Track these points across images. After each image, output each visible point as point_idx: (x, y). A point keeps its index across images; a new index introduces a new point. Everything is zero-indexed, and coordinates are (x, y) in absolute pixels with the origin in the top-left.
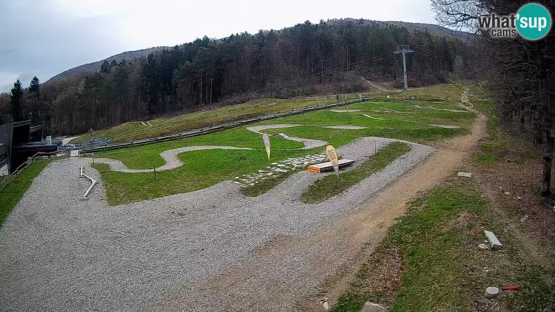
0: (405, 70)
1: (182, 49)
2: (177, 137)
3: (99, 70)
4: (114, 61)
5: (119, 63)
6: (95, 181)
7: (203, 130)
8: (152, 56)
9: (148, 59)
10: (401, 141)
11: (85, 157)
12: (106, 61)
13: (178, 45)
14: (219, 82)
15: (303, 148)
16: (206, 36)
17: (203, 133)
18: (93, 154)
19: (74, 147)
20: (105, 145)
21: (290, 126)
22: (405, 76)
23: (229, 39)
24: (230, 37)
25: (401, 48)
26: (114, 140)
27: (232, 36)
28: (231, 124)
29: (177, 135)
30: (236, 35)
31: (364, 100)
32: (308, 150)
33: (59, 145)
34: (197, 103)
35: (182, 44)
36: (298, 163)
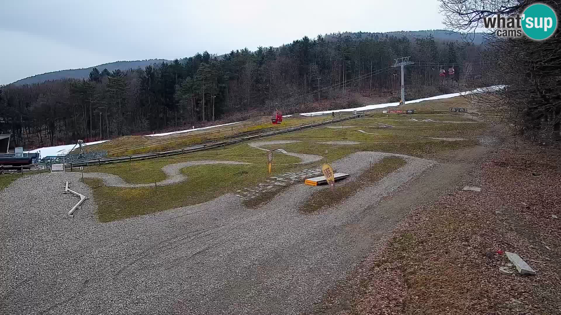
0: (403, 83)
1: (182, 64)
2: (181, 152)
3: (87, 78)
4: (106, 70)
5: (112, 73)
6: (84, 197)
7: (206, 145)
8: (150, 69)
9: (146, 71)
10: (397, 155)
11: (71, 171)
12: (96, 68)
13: (178, 60)
14: (220, 99)
15: (300, 163)
16: (206, 51)
17: (206, 148)
18: (81, 168)
19: (57, 160)
20: (98, 159)
21: (289, 142)
22: (403, 90)
23: (229, 56)
24: (231, 54)
25: (400, 61)
26: (109, 154)
27: (232, 53)
28: (233, 140)
29: (180, 150)
30: (236, 52)
31: (359, 116)
32: (306, 165)
33: (34, 158)
34: (200, 119)
35: (182, 58)
36: (296, 176)
